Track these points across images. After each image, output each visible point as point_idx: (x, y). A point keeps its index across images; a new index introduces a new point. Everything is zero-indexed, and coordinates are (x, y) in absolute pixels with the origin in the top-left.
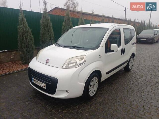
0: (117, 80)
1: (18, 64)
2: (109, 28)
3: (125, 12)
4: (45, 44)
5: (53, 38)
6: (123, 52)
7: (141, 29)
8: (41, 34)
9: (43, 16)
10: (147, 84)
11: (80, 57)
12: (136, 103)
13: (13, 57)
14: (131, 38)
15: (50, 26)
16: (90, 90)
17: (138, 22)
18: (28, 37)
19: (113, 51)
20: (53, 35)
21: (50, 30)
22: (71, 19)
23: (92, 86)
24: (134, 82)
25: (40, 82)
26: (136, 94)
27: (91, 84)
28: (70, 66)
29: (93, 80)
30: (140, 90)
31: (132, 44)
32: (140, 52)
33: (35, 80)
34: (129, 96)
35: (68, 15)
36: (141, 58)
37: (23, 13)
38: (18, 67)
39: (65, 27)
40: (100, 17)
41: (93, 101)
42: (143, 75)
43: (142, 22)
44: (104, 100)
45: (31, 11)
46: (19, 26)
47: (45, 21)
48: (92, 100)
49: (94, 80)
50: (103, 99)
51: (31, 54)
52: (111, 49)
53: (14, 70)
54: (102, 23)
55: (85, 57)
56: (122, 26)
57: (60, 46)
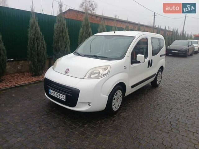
0: (143, 96)
1: (27, 76)
2: (135, 37)
3: (154, 17)
4: (60, 53)
5: (69, 46)
6: (150, 64)
7: (173, 39)
8: (54, 41)
9: (58, 20)
10: (176, 101)
11: (104, 67)
12: (163, 119)
13: (20, 67)
14: (160, 49)
15: (65, 32)
16: (113, 104)
17: (169, 30)
18: (40, 44)
19: (139, 62)
20: (68, 42)
21: (65, 37)
22: (90, 25)
23: (116, 100)
24: (162, 98)
25: (59, 94)
26: (163, 110)
27: (115, 97)
28: (92, 76)
29: (116, 93)
30: (168, 106)
31: (161, 55)
32: (171, 66)
33: (53, 91)
34: (156, 112)
35: (86, 19)
36: (171, 73)
37: (35, 15)
38: (27, 79)
39: (82, 33)
40: (123, 23)
41: (117, 116)
42: (173, 91)
43: (174, 31)
44: (129, 116)
45: (43, 13)
46: (30, 31)
47: (60, 26)
48: (115, 115)
49: (118, 93)
50: (127, 115)
51: (43, 64)
52: (138, 60)
53: (23, 82)
54: (127, 31)
55: (109, 67)
56: (149, 35)
57: (79, 55)
